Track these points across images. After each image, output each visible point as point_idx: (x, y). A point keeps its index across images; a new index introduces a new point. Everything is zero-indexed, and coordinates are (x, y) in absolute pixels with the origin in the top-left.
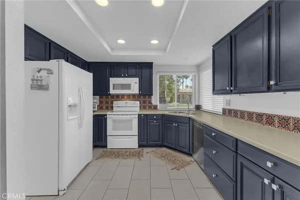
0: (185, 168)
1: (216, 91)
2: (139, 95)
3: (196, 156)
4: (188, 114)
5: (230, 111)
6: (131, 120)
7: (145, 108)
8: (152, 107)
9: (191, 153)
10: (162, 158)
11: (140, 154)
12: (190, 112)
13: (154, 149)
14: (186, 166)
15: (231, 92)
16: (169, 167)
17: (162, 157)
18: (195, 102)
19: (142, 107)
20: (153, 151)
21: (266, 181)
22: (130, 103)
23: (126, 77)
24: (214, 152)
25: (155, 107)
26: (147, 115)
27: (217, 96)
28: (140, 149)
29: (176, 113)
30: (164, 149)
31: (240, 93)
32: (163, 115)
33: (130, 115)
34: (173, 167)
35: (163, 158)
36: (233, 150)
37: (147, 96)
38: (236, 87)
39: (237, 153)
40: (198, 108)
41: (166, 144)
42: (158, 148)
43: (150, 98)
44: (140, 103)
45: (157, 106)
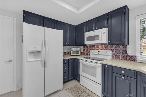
6: (95, 68)
7: (118, 58)
8: (128, 57)
23: (97, 29)
25: (133, 59)
43: (125, 48)
44: (112, 52)
45: (135, 56)
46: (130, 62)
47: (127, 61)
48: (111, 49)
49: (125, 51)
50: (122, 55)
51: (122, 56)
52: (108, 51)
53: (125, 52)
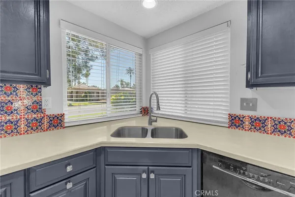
8: (45, 121)
43: (37, 94)
45: (63, 115)
46: (52, 132)
47: (43, 133)
49: (37, 103)
50: (26, 116)
51: (27, 120)
53: (36, 108)
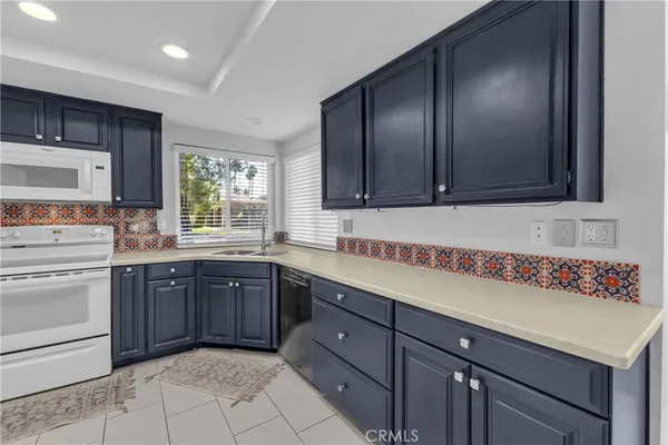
0: (268, 388)
1: (330, 201)
2: (114, 207)
3: (285, 349)
4: (264, 254)
5: (352, 242)
6: (82, 290)
7: (132, 246)
8: (161, 241)
9: (275, 346)
10: (199, 383)
11: (121, 391)
12: (267, 249)
13: (169, 361)
14: (267, 382)
15: (363, 204)
16: (225, 402)
17: (199, 377)
18: (274, 225)
19: (124, 242)
20: (168, 368)
21: (459, 377)
22: (72, 232)
23: (56, 144)
24: (341, 336)
25: (170, 243)
26: (146, 267)
27: (330, 212)
28: (121, 373)
29: (232, 253)
30: (202, 353)
31: (379, 207)
32: (197, 264)
33: (78, 271)
34: (235, 397)
35: (205, 380)
36: (387, 324)
37: (142, 212)
38: (373, 193)
39: (394, 329)
40: (281, 238)
41: (207, 338)
42: (182, 355)
43: (153, 216)
44: (116, 231)
45: (175, 237)
48: (111, 220)
49: (154, 224)
52: (98, 229)
